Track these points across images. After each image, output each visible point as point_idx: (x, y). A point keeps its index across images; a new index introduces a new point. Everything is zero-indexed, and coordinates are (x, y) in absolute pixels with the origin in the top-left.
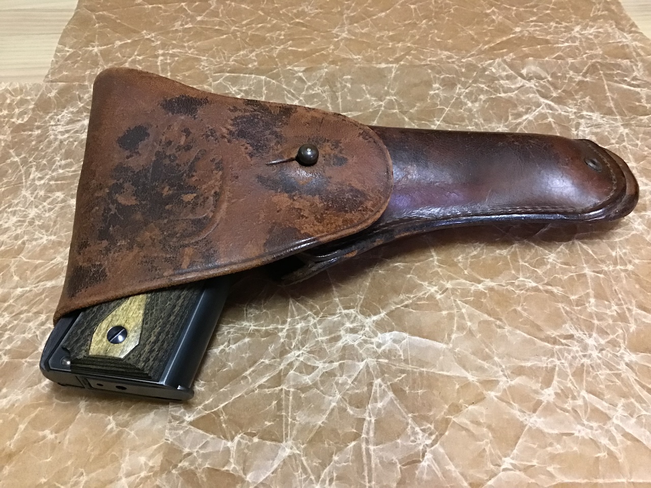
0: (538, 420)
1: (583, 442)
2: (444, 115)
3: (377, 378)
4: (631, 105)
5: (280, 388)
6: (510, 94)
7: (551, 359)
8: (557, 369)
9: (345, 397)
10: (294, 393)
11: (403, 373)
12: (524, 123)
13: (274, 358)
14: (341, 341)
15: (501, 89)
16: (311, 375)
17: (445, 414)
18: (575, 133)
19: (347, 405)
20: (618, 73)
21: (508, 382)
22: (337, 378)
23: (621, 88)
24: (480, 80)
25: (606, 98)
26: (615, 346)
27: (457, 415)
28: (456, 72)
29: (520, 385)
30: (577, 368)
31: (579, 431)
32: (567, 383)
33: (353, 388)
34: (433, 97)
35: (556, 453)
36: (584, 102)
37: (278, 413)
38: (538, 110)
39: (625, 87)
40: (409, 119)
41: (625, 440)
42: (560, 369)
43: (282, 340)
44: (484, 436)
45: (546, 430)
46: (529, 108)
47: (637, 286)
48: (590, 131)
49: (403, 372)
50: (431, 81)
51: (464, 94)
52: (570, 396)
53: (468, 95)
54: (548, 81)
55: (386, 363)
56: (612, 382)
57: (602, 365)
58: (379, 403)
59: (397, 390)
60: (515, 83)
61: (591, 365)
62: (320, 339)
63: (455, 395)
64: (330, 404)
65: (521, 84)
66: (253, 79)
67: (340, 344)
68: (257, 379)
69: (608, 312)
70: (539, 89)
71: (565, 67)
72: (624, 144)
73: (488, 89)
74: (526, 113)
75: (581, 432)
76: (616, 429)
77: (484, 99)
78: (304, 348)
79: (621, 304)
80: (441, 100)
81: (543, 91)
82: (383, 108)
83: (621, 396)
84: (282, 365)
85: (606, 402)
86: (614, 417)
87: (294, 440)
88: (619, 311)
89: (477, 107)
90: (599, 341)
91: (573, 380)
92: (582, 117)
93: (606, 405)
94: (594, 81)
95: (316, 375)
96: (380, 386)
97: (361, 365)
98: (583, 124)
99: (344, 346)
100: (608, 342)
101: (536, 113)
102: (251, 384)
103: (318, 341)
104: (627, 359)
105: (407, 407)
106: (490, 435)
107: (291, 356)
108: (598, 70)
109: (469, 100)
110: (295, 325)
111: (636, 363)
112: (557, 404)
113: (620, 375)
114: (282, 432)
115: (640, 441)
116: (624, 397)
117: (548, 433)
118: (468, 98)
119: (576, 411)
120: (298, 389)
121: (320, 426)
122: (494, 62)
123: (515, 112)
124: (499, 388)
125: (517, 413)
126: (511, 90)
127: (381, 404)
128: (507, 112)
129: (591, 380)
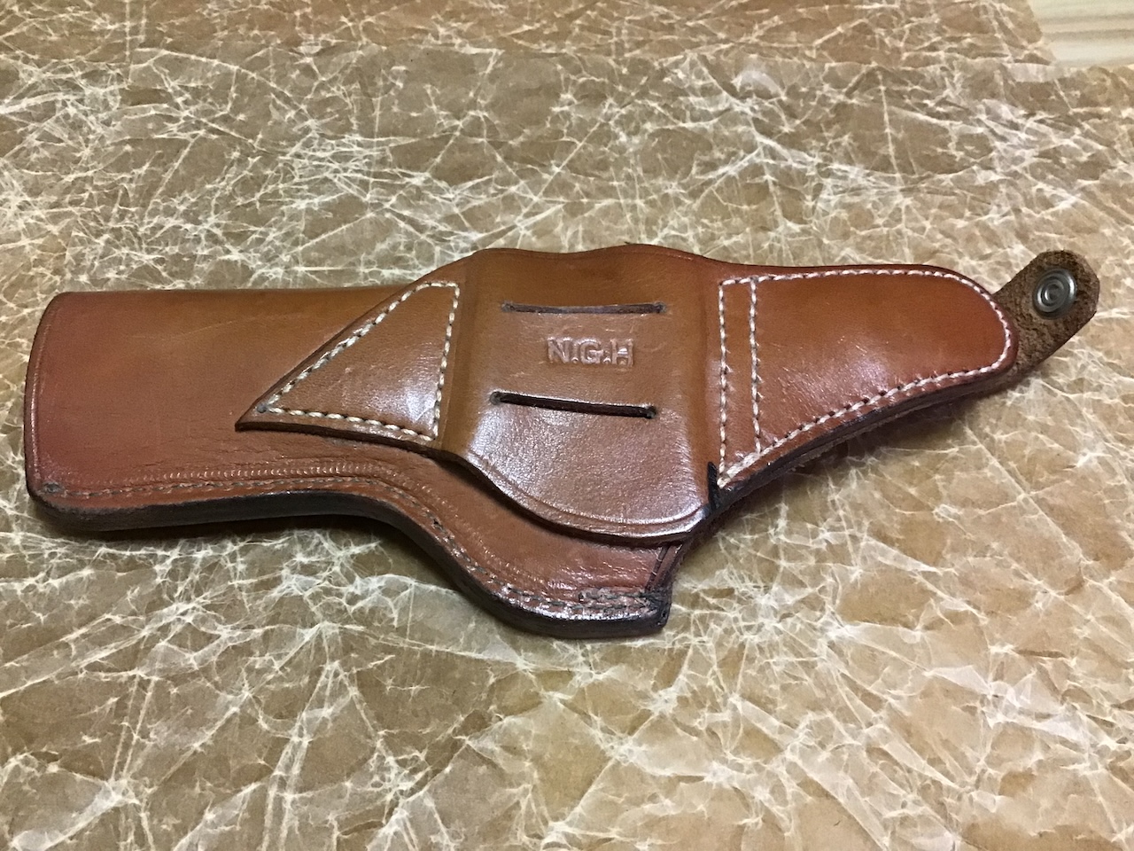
0: (637, 749)
1: (719, 794)
2: (571, 156)
3: (333, 659)
4: (929, 153)
5: (131, 673)
6: (702, 124)
7: (682, 635)
8: (690, 652)
9: (261, 697)
10: (157, 684)
11: (390, 653)
12: (719, 181)
13: (133, 614)
14: (279, 588)
15: (688, 113)
16: (200, 652)
17: (454, 731)
18: (811, 204)
19: (260, 712)
20: (913, 91)
21: (591, 675)
22: (252, 659)
23: (914, 120)
24: (651, 92)
25: (883, 138)
26: (814, 608)
27: (478, 734)
28: (610, 73)
29: (613, 681)
30: (731, 651)
31: (715, 774)
32: (707, 680)
33: (280, 679)
34: (556, 119)
35: (661, 815)
36: (838, 144)
37: (114, 722)
38: (748, 157)
39: (921, 117)
40: (506, 158)
41: (802, 793)
42: (696, 651)
43: (159, 580)
44: (522, 777)
45: (648, 770)
46: (734, 154)
47: (877, 495)
48: (840, 202)
49: (388, 650)
50: (561, 87)
51: (617, 117)
52: (708, 704)
53: (624, 120)
54: (780, 102)
55: (358, 632)
56: (796, 678)
57: (781, 646)
58: (325, 709)
59: (368, 683)
60: (717, 103)
61: (758, 645)
62: (236, 583)
63: (484, 696)
64: (227, 708)
65: (727, 105)
66: (215, 69)
67: (275, 593)
68: (88, 650)
69: (810, 543)
70: (760, 116)
71: (817, 76)
72: (899, 226)
73: (662, 111)
74: (726, 162)
75: (718, 774)
76: (788, 772)
77: (651, 131)
78: (200, 599)
79: (841, 529)
80: (571, 125)
81: (766, 120)
82: (457, 133)
83: (808, 707)
84: (147, 628)
85: (777, 718)
86: (789, 748)
87: (134, 777)
88: (833, 542)
89: (635, 145)
90: (783, 600)
91: (720, 675)
92: (829, 174)
93: (777, 723)
94: (865, 105)
95: (211, 652)
96: (336, 675)
97: (309, 634)
98: (829, 187)
99: (282, 598)
100: (803, 601)
101: (744, 163)
102: (75, 659)
103: (232, 586)
104: (833, 634)
105: (379, 717)
106: (536, 775)
107: (170, 613)
108: (878, 83)
109: (623, 130)
110: (192, 553)
111: (851, 642)
112: (679, 720)
113: (814, 665)
114: (113, 759)
115: (834, 798)
116: (813, 710)
117: (653, 777)
118: (622, 125)
119: (714, 733)
120: (168, 678)
121: (195, 752)
122: (685, 59)
123: (707, 158)
124: (572, 686)
125: (597, 734)
126: (706, 116)
127: (331, 710)
128: (691, 158)
129: (754, 674)
